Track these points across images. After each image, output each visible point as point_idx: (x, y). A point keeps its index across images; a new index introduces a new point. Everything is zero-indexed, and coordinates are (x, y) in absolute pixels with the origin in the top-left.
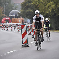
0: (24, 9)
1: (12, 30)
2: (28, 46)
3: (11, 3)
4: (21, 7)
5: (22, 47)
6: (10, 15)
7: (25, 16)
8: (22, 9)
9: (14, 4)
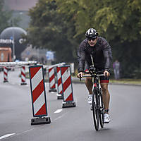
0: (38, 25)
1: (6, 80)
2: (48, 122)
5: (32, 124)
8: (32, 24)
9: (13, 11)
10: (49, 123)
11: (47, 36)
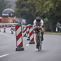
3: (4, 1)
4: (15, 5)
5: (17, 50)
6: (3, 14)
7: (20, 16)
9: (8, 2)
10: (24, 50)
11: (23, 13)
